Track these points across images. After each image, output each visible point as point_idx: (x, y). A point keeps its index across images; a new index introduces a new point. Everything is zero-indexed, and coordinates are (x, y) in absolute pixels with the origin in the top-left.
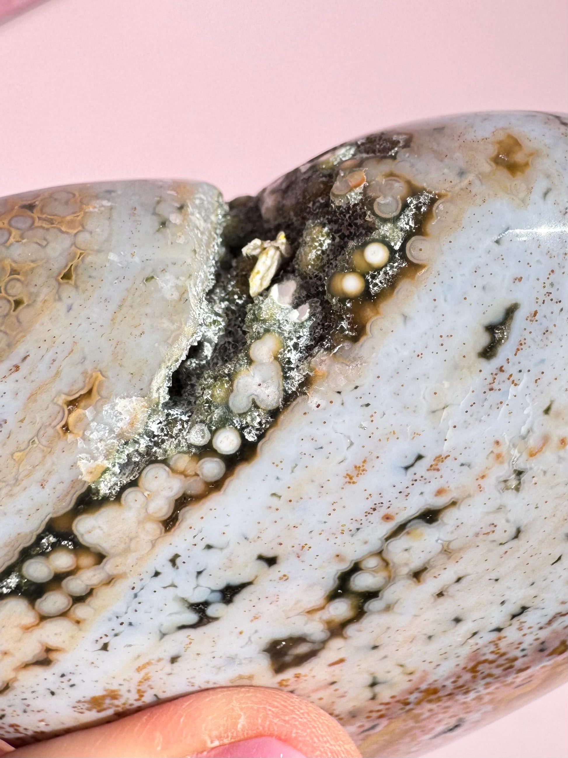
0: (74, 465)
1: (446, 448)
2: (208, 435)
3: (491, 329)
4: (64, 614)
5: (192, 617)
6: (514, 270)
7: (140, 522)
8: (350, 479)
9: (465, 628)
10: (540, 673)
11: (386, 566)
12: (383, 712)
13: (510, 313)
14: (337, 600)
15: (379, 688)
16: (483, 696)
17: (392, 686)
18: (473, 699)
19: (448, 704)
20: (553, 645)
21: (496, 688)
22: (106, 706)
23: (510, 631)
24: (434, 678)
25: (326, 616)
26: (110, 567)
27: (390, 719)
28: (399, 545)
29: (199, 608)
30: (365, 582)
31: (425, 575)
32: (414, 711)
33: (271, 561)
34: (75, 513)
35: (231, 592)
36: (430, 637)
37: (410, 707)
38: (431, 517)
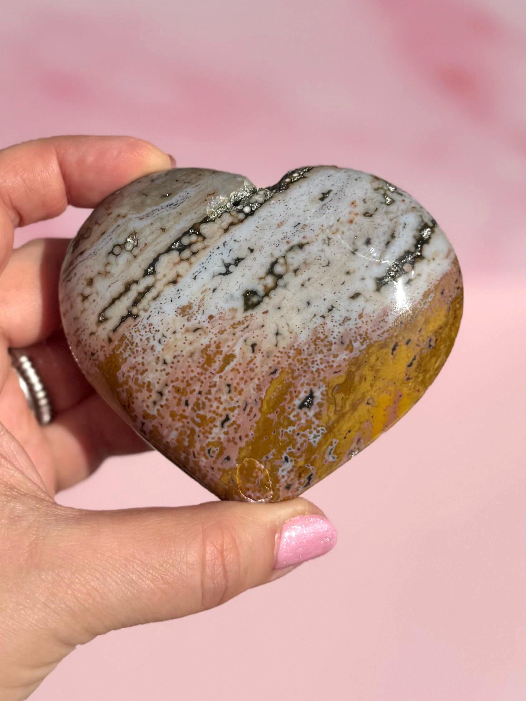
0: (205, 210)
1: (307, 222)
2: (242, 207)
3: (323, 194)
4: (188, 259)
6: (332, 183)
7: (218, 228)
8: (279, 226)
9: (312, 310)
10: (344, 365)
11: (286, 263)
12: (279, 359)
13: (329, 192)
14: (269, 275)
15: (279, 337)
16: (320, 371)
17: (284, 338)
18: (316, 371)
19: (306, 368)
20: (347, 342)
21: (326, 367)
22: (186, 313)
23: (328, 320)
24: (300, 340)
25: (265, 282)
26: (206, 242)
27: (282, 368)
28: (290, 255)
29: (227, 266)
30: (279, 269)
31: (298, 272)
32: (292, 366)
33: (252, 251)
34: (202, 223)
35: (238, 261)
36: (299, 310)
37: (290, 361)
38: (301, 246)
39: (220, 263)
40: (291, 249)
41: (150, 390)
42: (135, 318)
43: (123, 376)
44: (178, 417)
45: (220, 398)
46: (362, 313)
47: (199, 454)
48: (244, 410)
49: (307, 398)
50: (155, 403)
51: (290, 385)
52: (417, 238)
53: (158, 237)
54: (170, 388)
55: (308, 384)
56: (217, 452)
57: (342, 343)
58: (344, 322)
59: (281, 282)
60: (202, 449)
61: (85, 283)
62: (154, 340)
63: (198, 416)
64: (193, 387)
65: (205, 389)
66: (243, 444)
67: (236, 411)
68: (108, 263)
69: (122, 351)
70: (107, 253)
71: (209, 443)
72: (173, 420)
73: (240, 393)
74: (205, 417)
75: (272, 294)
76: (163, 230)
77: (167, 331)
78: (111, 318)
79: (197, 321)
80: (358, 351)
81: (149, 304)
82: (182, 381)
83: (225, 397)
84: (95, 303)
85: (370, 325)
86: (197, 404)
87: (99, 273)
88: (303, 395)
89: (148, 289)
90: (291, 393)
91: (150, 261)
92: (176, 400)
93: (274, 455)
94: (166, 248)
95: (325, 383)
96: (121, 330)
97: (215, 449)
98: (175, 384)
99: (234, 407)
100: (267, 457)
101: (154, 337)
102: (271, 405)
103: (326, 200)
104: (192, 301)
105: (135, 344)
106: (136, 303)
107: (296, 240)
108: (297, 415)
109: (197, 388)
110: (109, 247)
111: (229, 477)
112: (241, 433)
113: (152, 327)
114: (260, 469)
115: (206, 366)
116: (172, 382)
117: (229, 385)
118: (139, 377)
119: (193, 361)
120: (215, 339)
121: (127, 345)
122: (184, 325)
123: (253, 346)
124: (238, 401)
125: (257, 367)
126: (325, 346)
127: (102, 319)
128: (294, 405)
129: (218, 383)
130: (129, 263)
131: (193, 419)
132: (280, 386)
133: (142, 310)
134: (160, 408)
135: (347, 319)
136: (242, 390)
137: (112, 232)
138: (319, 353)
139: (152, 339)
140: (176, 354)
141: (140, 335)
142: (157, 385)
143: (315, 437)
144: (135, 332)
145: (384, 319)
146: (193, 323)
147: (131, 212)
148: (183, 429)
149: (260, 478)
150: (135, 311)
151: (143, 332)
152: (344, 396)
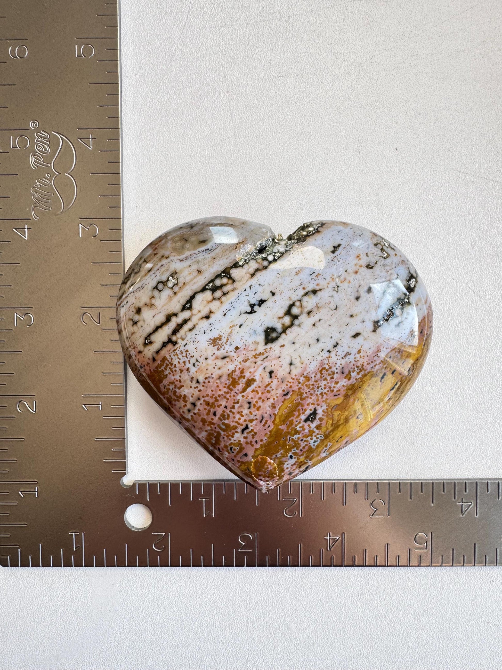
0: (235, 256)
1: (321, 272)
2: (267, 255)
3: (334, 247)
4: (219, 299)
5: (249, 309)
6: (341, 238)
7: (246, 273)
8: (297, 274)
9: (320, 345)
10: (342, 390)
11: (301, 306)
12: (291, 384)
13: (339, 245)
14: (287, 315)
15: (292, 366)
16: (324, 394)
17: (296, 368)
18: (320, 394)
19: (312, 392)
20: (346, 372)
21: (328, 391)
22: (216, 344)
23: (333, 354)
24: (308, 370)
25: (283, 321)
26: (235, 285)
27: (293, 391)
28: (305, 299)
29: (252, 306)
30: (295, 311)
31: (311, 314)
32: (301, 390)
33: (273, 294)
34: (232, 267)
35: (261, 302)
36: (310, 345)
37: (300, 385)
38: (314, 292)
39: (246, 303)
40: (306, 294)
41: (186, 402)
42: (174, 345)
43: (165, 388)
44: (208, 423)
45: (242, 412)
46: (360, 349)
47: (223, 449)
48: (261, 422)
49: (311, 414)
50: (189, 411)
51: (298, 404)
52: (407, 287)
53: (195, 277)
54: (202, 401)
55: (313, 404)
56: (237, 450)
57: (343, 373)
58: (345, 356)
59: (296, 322)
60: (226, 446)
61: (135, 311)
62: (190, 363)
63: (223, 424)
64: (221, 403)
65: (230, 404)
66: (258, 446)
67: (254, 423)
68: (153, 297)
69: (164, 369)
70: (152, 288)
71: (231, 443)
72: (204, 424)
73: (258, 409)
74: (230, 425)
75: (288, 331)
76: (199, 272)
77: (200, 357)
78: (155, 342)
79: (225, 351)
80: (354, 380)
81: (185, 334)
82: (212, 397)
83: (245, 411)
84: (141, 329)
85: (366, 359)
86: (223, 415)
87: (145, 304)
88: (308, 412)
89: (185, 321)
90: (299, 410)
91: (188, 298)
92: (207, 411)
93: (281, 454)
94: (201, 288)
95: (326, 403)
96: (164, 352)
97: (236, 448)
98: (206, 399)
99: (253, 419)
100: (276, 456)
101: (189, 361)
102: (282, 419)
103: (337, 253)
104: (221, 334)
105: (173, 365)
106: (175, 332)
107: (310, 287)
108: (302, 427)
109: (224, 403)
110: (154, 283)
111: (246, 467)
112: (257, 438)
113: (188, 353)
114: (270, 463)
115: (231, 387)
116: (203, 397)
117: (249, 403)
118: (177, 390)
119: (221, 383)
120: (240, 366)
121: (167, 365)
122: (214, 354)
123: (271, 373)
124: (256, 415)
125: (273, 390)
126: (329, 375)
127: (148, 342)
128: (301, 419)
129: (240, 401)
130: (170, 298)
131: (219, 426)
132: (290, 405)
133: (180, 338)
134: (193, 415)
135: (348, 354)
136: (260, 407)
137: (157, 271)
138: (324, 380)
139: (187, 363)
140: (207, 376)
141: (178, 358)
142: (191, 398)
143: (315, 442)
144: (174, 356)
145: (377, 355)
146: (222, 352)
147: (172, 254)
148: (212, 432)
149: (269, 469)
150: (174, 338)
151: (180, 356)
152: (340, 413)
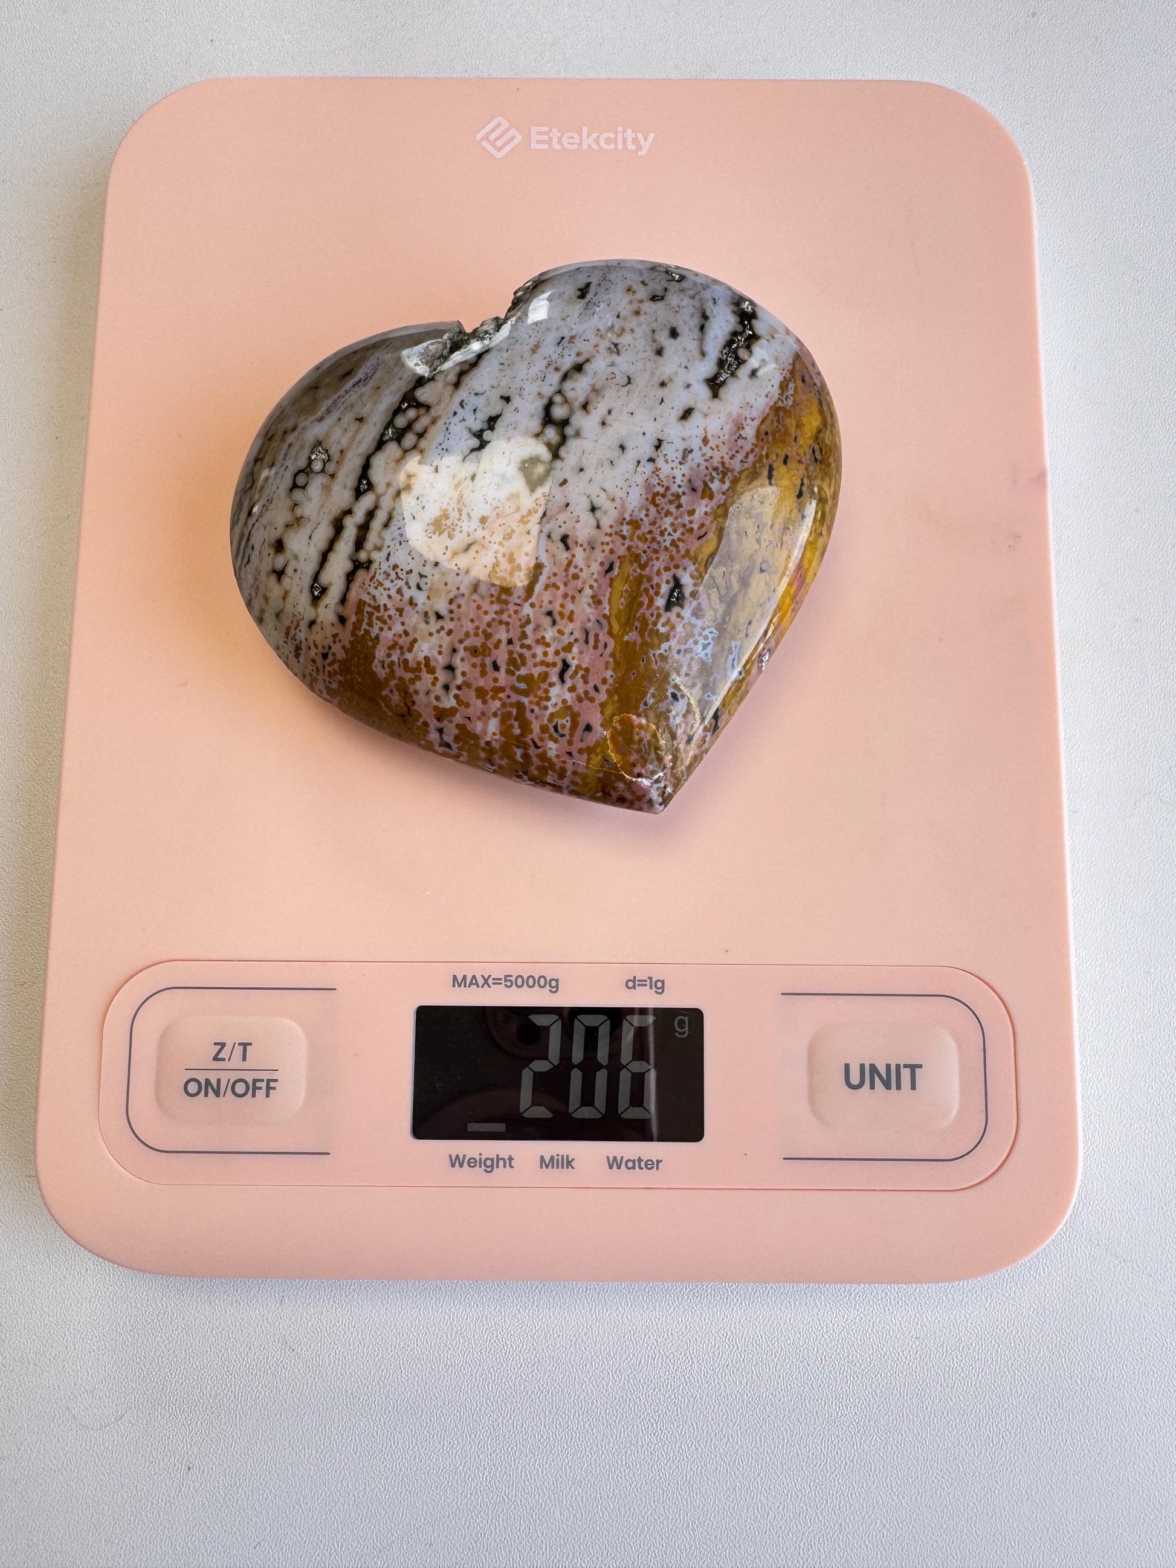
1: (574, 333)
3: (580, 290)
4: (414, 447)
5: (475, 442)
6: (587, 274)
7: (444, 387)
8: (534, 351)
9: (631, 455)
10: (708, 523)
11: (566, 401)
12: (611, 546)
13: (588, 285)
14: (548, 426)
15: (598, 514)
16: (678, 543)
17: (605, 513)
18: (671, 545)
19: (655, 546)
20: (699, 484)
21: (683, 534)
22: (444, 528)
23: (660, 462)
24: (630, 508)
25: (545, 439)
26: (433, 412)
27: (619, 557)
28: (568, 385)
29: (478, 435)
30: (558, 412)
31: (589, 407)
32: (633, 550)
33: (507, 399)
34: (415, 388)
35: (492, 422)
36: (611, 462)
37: (628, 542)
38: (579, 368)
39: (466, 434)
40: (565, 377)
41: (431, 670)
42: (368, 568)
43: (384, 667)
44: (491, 694)
45: (543, 638)
46: (706, 436)
47: (541, 740)
48: (587, 642)
49: (672, 591)
50: (446, 688)
51: (639, 580)
52: (738, 313)
53: (356, 433)
54: (461, 653)
55: (667, 569)
56: (568, 725)
57: (694, 490)
58: (684, 457)
59: (569, 431)
60: (544, 729)
61: (272, 551)
62: (409, 588)
63: (520, 679)
64: (497, 637)
65: (514, 634)
66: (603, 697)
67: (575, 650)
68: (296, 505)
69: (367, 628)
70: (288, 490)
71: (552, 715)
72: (485, 702)
73: (571, 619)
74: (532, 675)
75: (562, 452)
76: (360, 420)
77: (424, 566)
78: (330, 584)
79: (465, 533)
80: (720, 495)
81: (380, 537)
82: (476, 635)
83: (549, 634)
84: (297, 577)
85: (724, 450)
86: (512, 661)
87: (287, 526)
88: (665, 589)
89: (371, 515)
90: (646, 590)
91: (358, 472)
92: (478, 669)
93: (653, 696)
94: (375, 444)
95: (691, 559)
96: (353, 596)
97: (564, 721)
98: (467, 643)
99: (570, 643)
100: (646, 704)
101: (407, 583)
102: (623, 620)
103: (589, 296)
104: (445, 506)
105: (382, 608)
106: (359, 544)
107: (567, 363)
108: (667, 622)
109: (502, 635)
110: (288, 481)
111: (600, 757)
112: (594, 680)
113: (398, 570)
114: (641, 726)
115: (504, 597)
116: (461, 642)
117: (550, 614)
118: (409, 656)
119: (483, 597)
120: (502, 550)
121: (371, 614)
122: (447, 548)
123: (564, 539)
124: (572, 633)
125: (581, 570)
126: (671, 502)
127: (318, 592)
128: (658, 608)
129: (532, 617)
130: (327, 489)
131: (513, 688)
132: (626, 587)
133: (373, 550)
134: (456, 691)
135: (687, 452)
136: (572, 612)
137: (284, 459)
138: (666, 516)
139: (405, 589)
140: (451, 595)
141: (385, 589)
142: (440, 658)
143: (704, 648)
144: (376, 588)
145: (740, 435)
146: (459, 540)
147: (300, 419)
148: (505, 710)
149: (645, 741)
150: (363, 556)
151: (387, 584)
152: (724, 569)
